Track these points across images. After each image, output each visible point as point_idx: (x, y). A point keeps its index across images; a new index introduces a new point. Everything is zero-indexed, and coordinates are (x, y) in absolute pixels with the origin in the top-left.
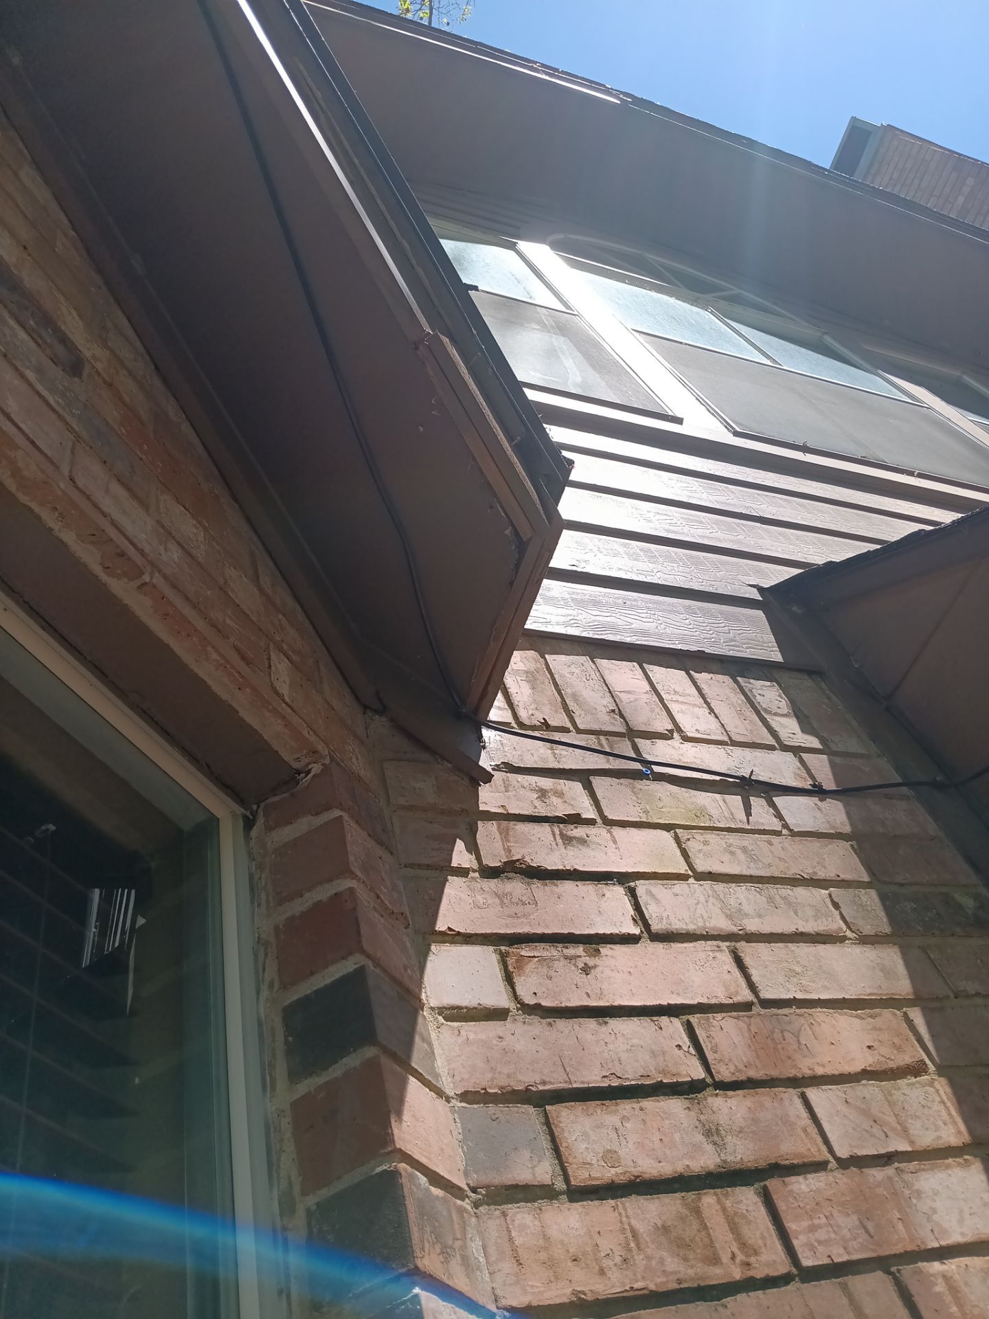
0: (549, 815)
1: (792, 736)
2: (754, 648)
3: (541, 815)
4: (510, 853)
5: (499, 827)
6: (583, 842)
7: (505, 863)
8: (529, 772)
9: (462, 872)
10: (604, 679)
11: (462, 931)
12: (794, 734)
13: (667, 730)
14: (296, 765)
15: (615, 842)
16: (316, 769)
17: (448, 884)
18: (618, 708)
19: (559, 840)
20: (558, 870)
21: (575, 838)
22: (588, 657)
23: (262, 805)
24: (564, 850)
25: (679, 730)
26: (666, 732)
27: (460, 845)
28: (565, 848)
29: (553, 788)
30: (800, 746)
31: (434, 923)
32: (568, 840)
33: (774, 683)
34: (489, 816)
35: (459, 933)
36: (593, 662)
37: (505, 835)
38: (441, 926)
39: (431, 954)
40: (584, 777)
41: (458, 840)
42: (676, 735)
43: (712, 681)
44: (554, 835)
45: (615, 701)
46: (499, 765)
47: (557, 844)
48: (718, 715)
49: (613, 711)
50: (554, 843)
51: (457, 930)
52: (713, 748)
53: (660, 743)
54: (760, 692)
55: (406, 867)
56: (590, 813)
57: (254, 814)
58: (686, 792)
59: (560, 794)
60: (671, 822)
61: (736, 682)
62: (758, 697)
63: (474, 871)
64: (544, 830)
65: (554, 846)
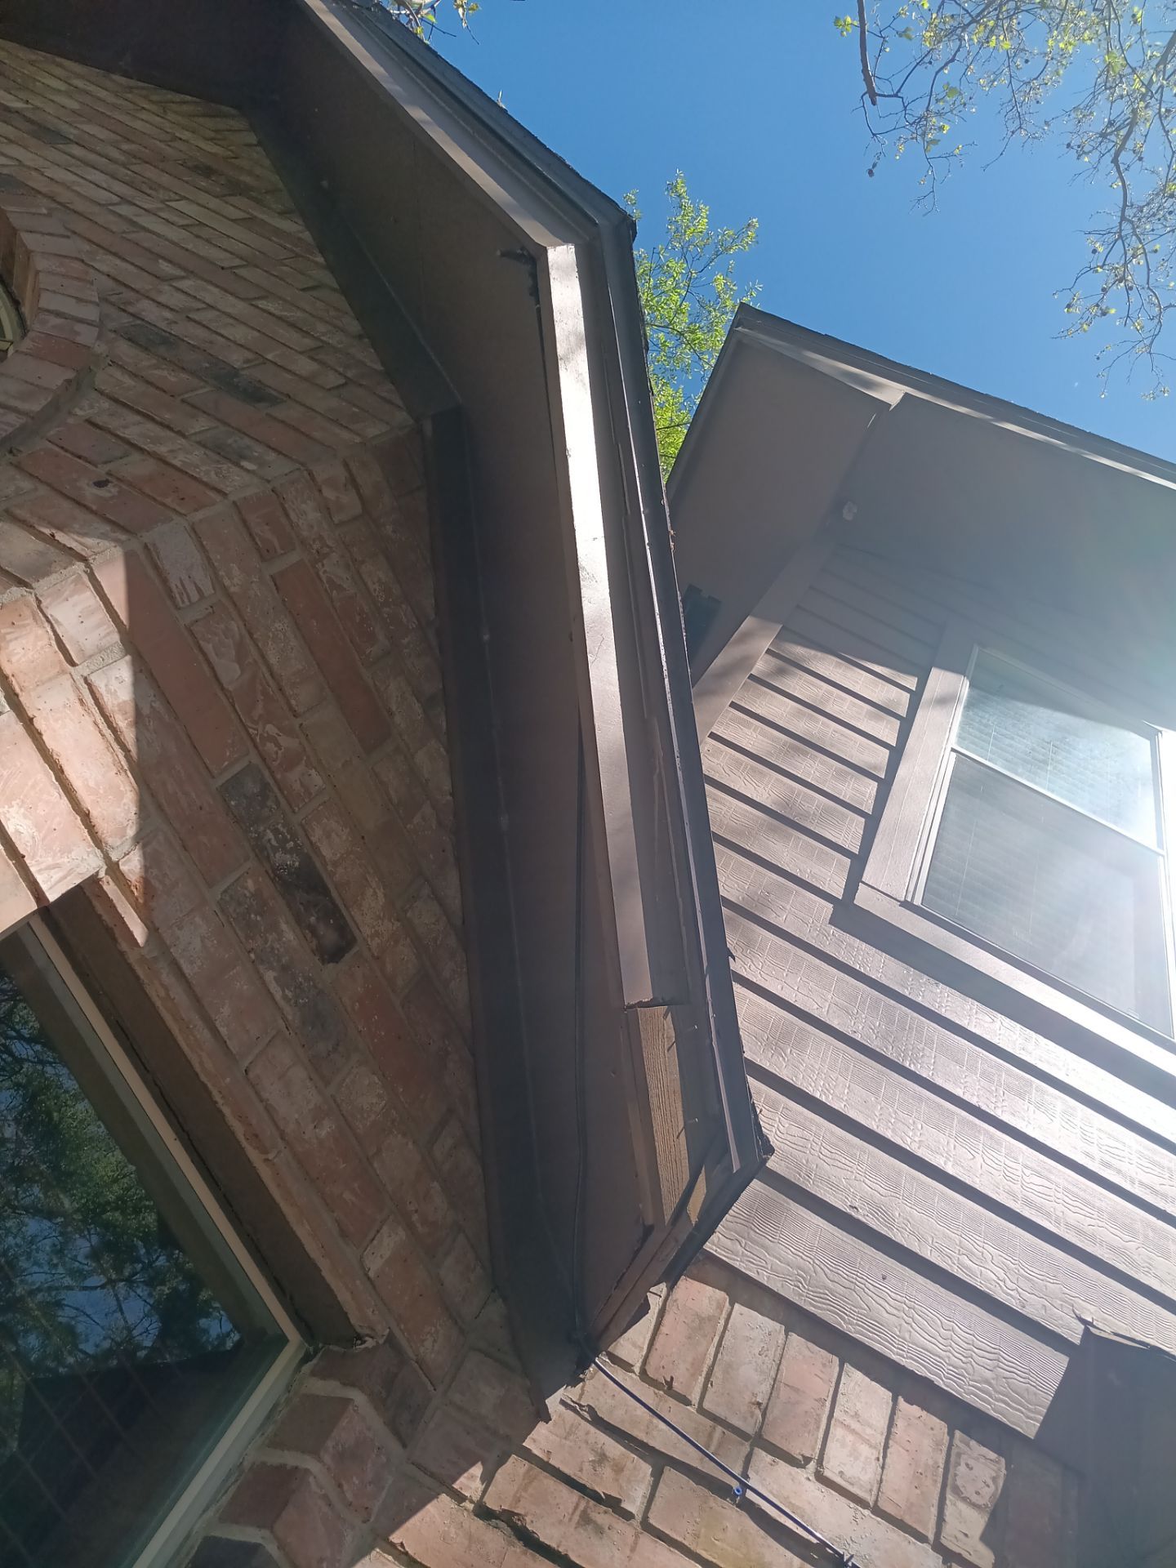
0: (588, 1485)
1: (961, 1536)
2: (1008, 1405)
3: (581, 1481)
4: (516, 1503)
5: (528, 1471)
6: (599, 1531)
7: (504, 1510)
8: (606, 1429)
9: (459, 1498)
10: (780, 1361)
11: (411, 1553)
12: (966, 1535)
13: (802, 1455)
14: (359, 1330)
15: (633, 1550)
16: (370, 1343)
17: (435, 1501)
18: (768, 1404)
19: (576, 1518)
20: (549, 1546)
21: (595, 1523)
22: (783, 1327)
23: (327, 1346)
24: (572, 1530)
25: (820, 1462)
26: (800, 1458)
27: (477, 1470)
28: (576, 1528)
29: (617, 1458)
30: (960, 1554)
31: (392, 1531)
32: (585, 1520)
33: (1003, 1460)
34: (527, 1455)
35: (406, 1553)
36: (787, 1335)
37: (529, 1480)
38: (395, 1538)
39: (367, 1558)
40: (660, 1461)
41: (480, 1463)
42: (812, 1466)
43: (917, 1421)
44: (576, 1508)
45: (771, 1393)
46: (584, 1406)
47: (570, 1520)
48: (886, 1467)
49: (759, 1404)
50: (567, 1517)
51: (407, 1549)
52: (843, 1502)
53: (783, 1466)
54: (971, 1462)
55: (413, 1464)
56: (634, 1506)
57: (316, 1353)
58: (762, 1537)
59: (618, 1469)
60: (714, 1561)
61: (951, 1434)
62: (962, 1468)
63: (472, 1501)
64: (570, 1497)
65: (566, 1519)
